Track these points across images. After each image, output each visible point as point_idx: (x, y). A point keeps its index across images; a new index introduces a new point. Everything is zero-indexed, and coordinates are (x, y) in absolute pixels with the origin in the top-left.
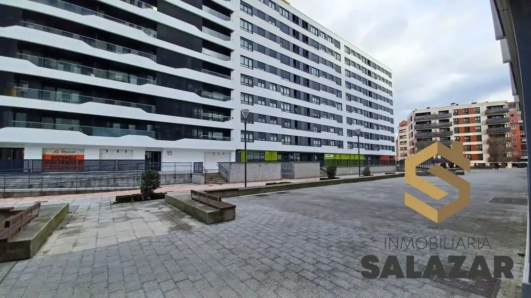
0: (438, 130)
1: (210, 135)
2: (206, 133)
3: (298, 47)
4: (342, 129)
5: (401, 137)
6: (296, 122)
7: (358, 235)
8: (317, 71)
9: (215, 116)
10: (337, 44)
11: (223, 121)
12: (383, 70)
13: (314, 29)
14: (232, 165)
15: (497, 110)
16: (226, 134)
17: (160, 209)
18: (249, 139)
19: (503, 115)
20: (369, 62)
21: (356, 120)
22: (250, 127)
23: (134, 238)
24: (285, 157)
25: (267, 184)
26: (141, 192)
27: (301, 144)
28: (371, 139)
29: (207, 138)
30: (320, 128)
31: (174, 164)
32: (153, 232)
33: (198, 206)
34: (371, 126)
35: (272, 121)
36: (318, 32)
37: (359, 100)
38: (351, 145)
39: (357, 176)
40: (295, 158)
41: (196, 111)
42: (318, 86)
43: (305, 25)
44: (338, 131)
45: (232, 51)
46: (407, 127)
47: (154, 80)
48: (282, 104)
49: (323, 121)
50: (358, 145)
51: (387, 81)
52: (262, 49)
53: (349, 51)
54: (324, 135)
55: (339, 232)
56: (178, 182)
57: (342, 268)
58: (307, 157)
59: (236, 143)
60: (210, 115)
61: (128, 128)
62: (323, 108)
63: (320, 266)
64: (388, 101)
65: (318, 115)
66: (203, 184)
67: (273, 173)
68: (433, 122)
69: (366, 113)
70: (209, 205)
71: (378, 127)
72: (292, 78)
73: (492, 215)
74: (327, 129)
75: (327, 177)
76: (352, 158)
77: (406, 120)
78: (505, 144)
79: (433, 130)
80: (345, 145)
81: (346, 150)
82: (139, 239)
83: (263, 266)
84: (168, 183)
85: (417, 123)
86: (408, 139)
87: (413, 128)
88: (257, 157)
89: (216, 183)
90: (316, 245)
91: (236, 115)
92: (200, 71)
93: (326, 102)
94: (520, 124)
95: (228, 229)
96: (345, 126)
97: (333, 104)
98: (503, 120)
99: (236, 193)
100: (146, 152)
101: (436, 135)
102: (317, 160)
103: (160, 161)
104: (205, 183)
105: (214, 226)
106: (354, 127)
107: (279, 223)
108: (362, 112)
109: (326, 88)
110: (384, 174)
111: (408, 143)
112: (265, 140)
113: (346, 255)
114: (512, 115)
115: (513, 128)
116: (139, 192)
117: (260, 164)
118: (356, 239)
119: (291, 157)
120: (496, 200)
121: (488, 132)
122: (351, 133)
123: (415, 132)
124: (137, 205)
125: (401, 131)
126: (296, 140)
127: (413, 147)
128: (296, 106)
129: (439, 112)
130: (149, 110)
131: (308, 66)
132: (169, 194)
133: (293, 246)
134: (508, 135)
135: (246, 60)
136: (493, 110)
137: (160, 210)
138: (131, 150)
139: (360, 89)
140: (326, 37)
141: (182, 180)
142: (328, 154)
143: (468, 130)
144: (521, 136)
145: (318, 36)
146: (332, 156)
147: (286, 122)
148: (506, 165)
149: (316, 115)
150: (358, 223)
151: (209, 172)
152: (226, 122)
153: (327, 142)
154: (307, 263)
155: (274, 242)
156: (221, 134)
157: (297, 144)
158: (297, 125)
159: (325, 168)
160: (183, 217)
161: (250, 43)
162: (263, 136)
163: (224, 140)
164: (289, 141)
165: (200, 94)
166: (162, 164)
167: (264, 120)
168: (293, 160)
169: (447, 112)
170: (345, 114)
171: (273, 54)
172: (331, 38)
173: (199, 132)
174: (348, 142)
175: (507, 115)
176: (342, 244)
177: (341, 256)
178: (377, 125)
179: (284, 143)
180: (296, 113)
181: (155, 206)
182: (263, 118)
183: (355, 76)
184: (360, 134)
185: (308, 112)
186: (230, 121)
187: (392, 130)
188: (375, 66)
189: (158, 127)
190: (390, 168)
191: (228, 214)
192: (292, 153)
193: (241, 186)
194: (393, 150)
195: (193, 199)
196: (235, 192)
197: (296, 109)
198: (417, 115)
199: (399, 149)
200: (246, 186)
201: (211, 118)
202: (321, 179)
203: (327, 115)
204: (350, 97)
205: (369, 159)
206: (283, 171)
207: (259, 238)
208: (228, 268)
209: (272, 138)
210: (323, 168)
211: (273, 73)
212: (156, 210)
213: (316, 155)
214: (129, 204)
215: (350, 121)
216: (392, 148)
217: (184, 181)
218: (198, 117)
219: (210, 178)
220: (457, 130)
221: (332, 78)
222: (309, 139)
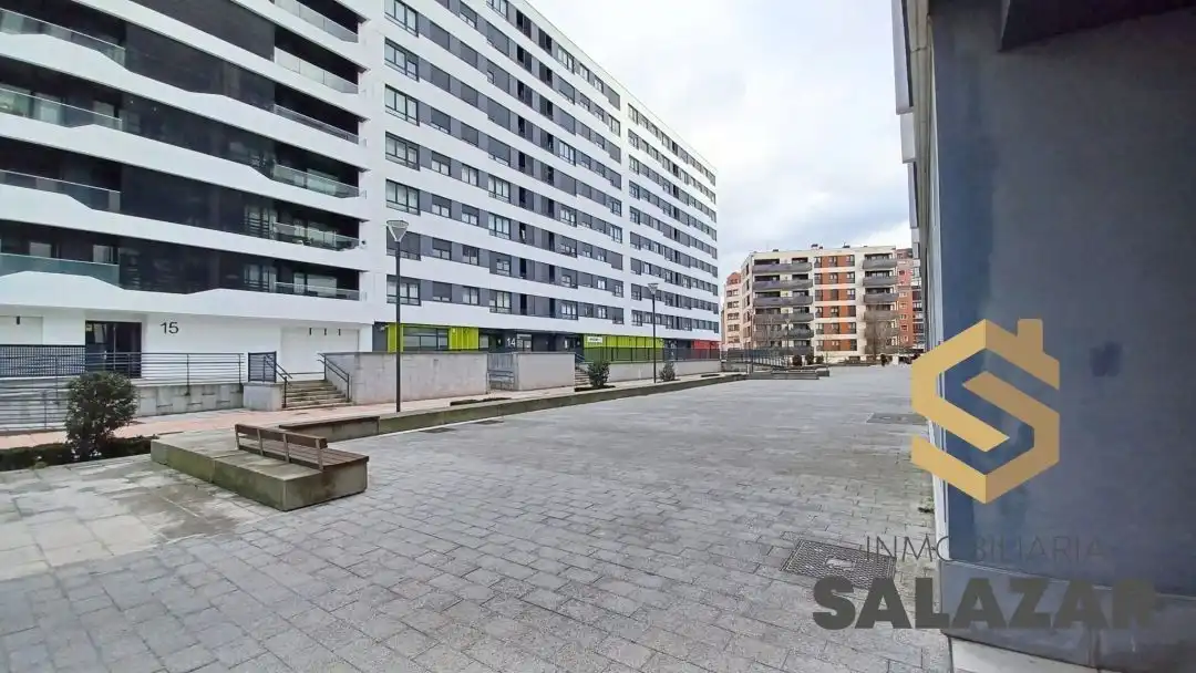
0: (790, 294)
1: (298, 283)
2: (287, 274)
3: (530, 91)
4: (620, 284)
5: (730, 305)
6: (523, 262)
7: (652, 500)
8: (572, 152)
9: (314, 233)
10: (614, 98)
11: (338, 249)
12: (701, 168)
13: (565, 56)
14: (363, 358)
15: (880, 261)
16: (348, 280)
17: (132, 481)
18: (408, 297)
19: (888, 272)
20: (675, 147)
21: (650, 265)
22: (410, 268)
23: (42, 566)
24: (497, 340)
25: (452, 404)
26: (69, 437)
27: (534, 314)
28: (677, 306)
29: (291, 291)
30: (575, 279)
31: (184, 358)
32: (105, 547)
33: (258, 465)
34: (676, 279)
35: (466, 259)
36: (574, 65)
37: (655, 223)
38: (639, 316)
39: (651, 383)
40: (520, 344)
41: (255, 215)
42: (572, 186)
43: (546, 42)
44: (614, 286)
45: (363, 70)
46: (740, 286)
47: (116, 115)
48: (491, 218)
49: (582, 264)
50: (654, 318)
51: (707, 190)
52: (442, 80)
53: (638, 117)
54: (584, 295)
55: (614, 499)
56: (196, 407)
57: (618, 572)
58: (547, 342)
59: (373, 304)
60: (299, 230)
61: (26, 251)
62: (583, 234)
63: (572, 575)
64: (708, 230)
65: (573, 251)
66: (278, 410)
67: (470, 376)
68: (782, 277)
69: (668, 250)
70: (292, 461)
71: (690, 282)
72: (515, 159)
73: (873, 443)
74: (591, 280)
75: (590, 386)
76: (641, 345)
77: (739, 271)
78: (890, 323)
79: (783, 293)
80: (628, 316)
81: (628, 328)
82: (57, 568)
83: (436, 595)
84: (163, 412)
85: (758, 279)
86: (741, 310)
87: (751, 289)
88: (430, 341)
89: (316, 405)
90: (565, 532)
91: (373, 235)
92: (269, 109)
93: (590, 221)
94: (914, 287)
95: (346, 517)
96: (627, 276)
97: (604, 227)
98: (888, 281)
99: (371, 427)
100: (88, 322)
101: (787, 303)
102: (568, 350)
103: (139, 349)
104: (284, 406)
105: (307, 513)
106: (645, 280)
107: (480, 490)
108: (661, 249)
109: (589, 192)
110: (699, 378)
111: (741, 316)
112: (450, 301)
113: (627, 545)
114: (902, 273)
115: (902, 295)
116: (62, 438)
117: (436, 357)
118: (648, 509)
119: (510, 342)
120: (878, 418)
121: (865, 300)
122: (638, 292)
123: (754, 296)
124: (55, 474)
125: (730, 293)
126: (524, 304)
127: (749, 324)
128: (523, 226)
129: (793, 259)
130: (98, 203)
131: (550, 137)
132: (163, 440)
133: (512, 539)
134: (895, 307)
135: (401, 99)
136: (875, 262)
137: (131, 486)
138: (39, 316)
139: (658, 202)
140: (592, 78)
141: (210, 400)
142: (592, 335)
143: (836, 295)
144: (914, 310)
145: (573, 72)
146: (600, 340)
147: (499, 261)
148: (891, 358)
149: (568, 249)
150: (650, 476)
151: (296, 378)
152: (346, 252)
153: (591, 311)
154: (543, 571)
155: (468, 535)
156: (334, 282)
157: (524, 311)
158: (524, 268)
159: (585, 367)
160: (211, 496)
161: (411, 57)
162: (444, 292)
163: (339, 296)
164: (507, 304)
165: (266, 170)
166: (144, 358)
167: (446, 254)
168: (515, 349)
169: (806, 260)
170: (628, 251)
171: (470, 96)
172: (602, 83)
173: (265, 275)
174: (634, 312)
175: (894, 272)
176: (619, 521)
177: (618, 546)
178: (689, 279)
179: (495, 309)
180: (523, 242)
181: (119, 474)
182: (443, 247)
183: (648, 172)
184: (655, 295)
185: (550, 241)
186: (357, 248)
187: (714, 289)
188: (686, 157)
189: (131, 252)
190: (711, 366)
191: (345, 479)
192: (513, 333)
193: (388, 410)
194: (716, 331)
195: (241, 448)
196: (370, 425)
197: (523, 232)
198: (758, 262)
199: (726, 328)
200: (398, 410)
201: (300, 238)
202: (577, 390)
203: (592, 251)
204: (637, 216)
205: (673, 346)
206: (492, 373)
207: (427, 529)
208: (341, 614)
209: (466, 298)
210: (581, 366)
211: (469, 142)
212: (120, 484)
213: (567, 338)
214: (25, 472)
215: (638, 267)
216: (714, 327)
217: (219, 402)
218: (262, 233)
219: (297, 394)
220: (820, 296)
221: (602, 169)
222: (552, 301)
